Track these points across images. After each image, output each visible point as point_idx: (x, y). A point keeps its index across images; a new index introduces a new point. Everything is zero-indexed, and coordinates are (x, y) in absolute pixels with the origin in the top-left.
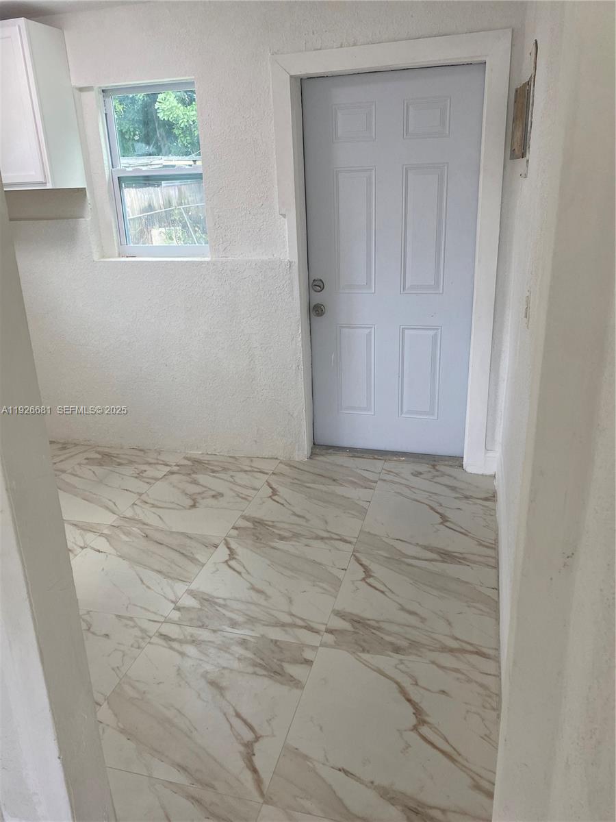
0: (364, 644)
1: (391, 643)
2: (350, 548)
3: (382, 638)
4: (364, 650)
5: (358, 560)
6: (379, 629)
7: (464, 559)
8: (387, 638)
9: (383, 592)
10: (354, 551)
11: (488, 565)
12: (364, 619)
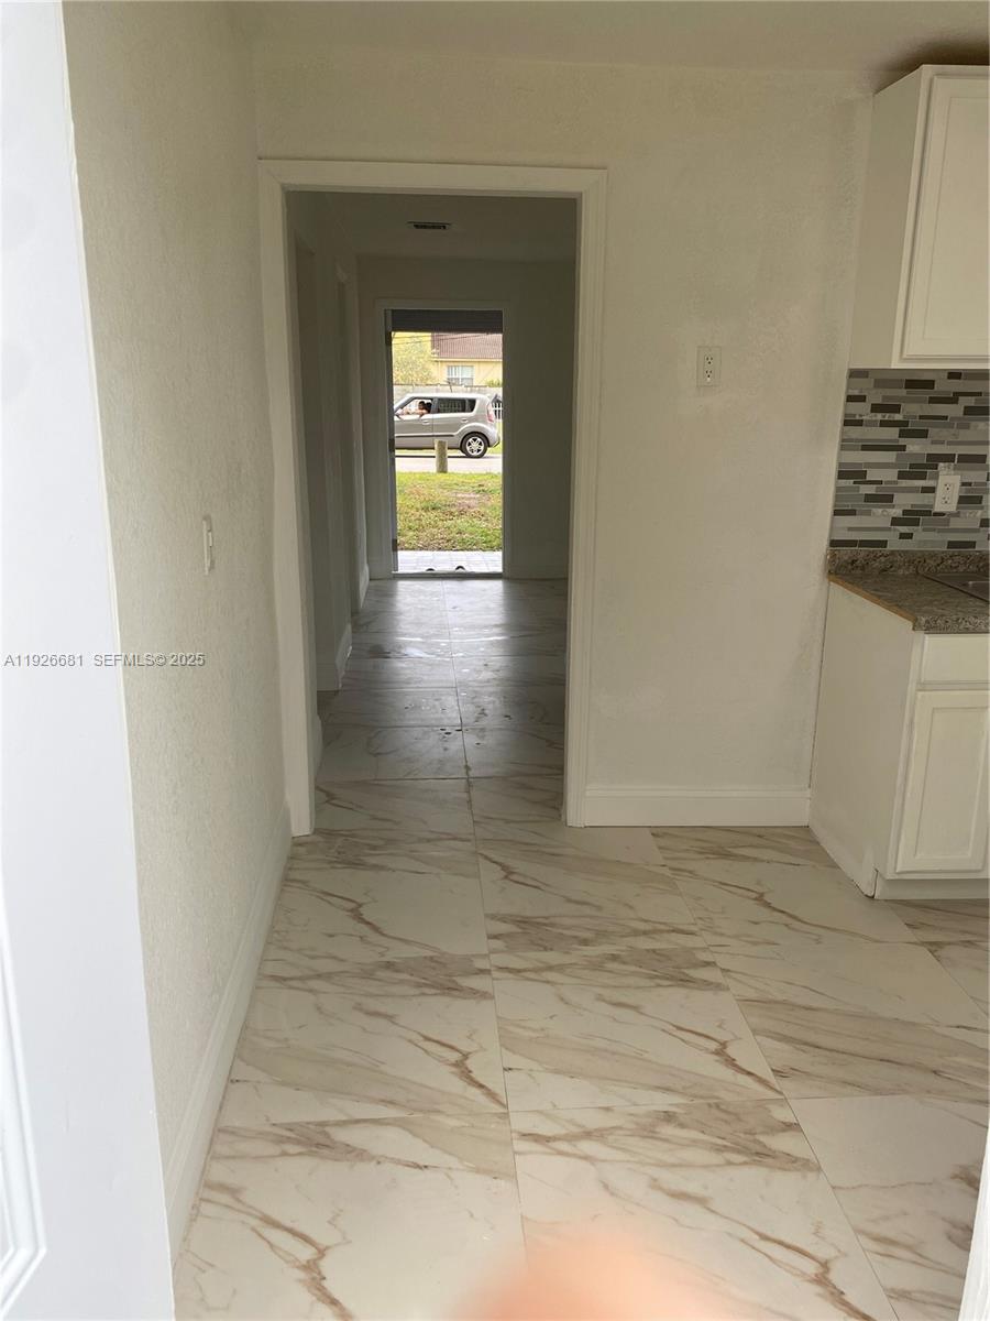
0: (433, 964)
1: (397, 971)
2: (521, 1122)
3: (412, 975)
4: (431, 958)
5: (491, 1095)
6: (419, 985)
7: (281, 1140)
8: (405, 976)
9: (427, 1039)
10: (506, 1116)
11: (233, 1133)
12: (443, 994)
